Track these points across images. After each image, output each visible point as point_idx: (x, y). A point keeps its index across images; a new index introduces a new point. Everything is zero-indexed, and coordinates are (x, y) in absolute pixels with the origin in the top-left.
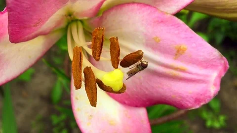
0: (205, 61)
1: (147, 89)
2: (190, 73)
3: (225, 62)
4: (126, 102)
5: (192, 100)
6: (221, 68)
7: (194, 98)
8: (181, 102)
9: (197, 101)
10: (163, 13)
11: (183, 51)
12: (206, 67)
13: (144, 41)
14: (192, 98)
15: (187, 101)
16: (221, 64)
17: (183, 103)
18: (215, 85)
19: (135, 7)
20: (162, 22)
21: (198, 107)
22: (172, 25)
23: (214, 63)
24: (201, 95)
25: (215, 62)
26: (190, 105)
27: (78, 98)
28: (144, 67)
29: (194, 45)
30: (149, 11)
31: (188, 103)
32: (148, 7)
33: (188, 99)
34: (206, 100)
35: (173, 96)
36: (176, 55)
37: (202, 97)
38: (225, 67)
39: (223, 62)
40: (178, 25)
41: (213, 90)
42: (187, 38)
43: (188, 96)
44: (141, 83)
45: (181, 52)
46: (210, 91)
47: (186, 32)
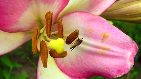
0: (121, 44)
1: (85, 64)
2: (112, 51)
3: (135, 45)
4: (73, 75)
5: (116, 71)
6: (133, 49)
7: (117, 69)
8: (108, 72)
9: (119, 71)
10: (93, 15)
11: (107, 37)
12: (123, 48)
13: (83, 33)
14: (116, 69)
15: (112, 71)
16: (133, 46)
17: (110, 73)
18: (131, 61)
19: (77, 14)
20: (93, 20)
21: (120, 76)
22: (99, 22)
23: (128, 46)
24: (122, 67)
25: (129, 44)
26: (114, 74)
27: (42, 73)
28: (80, 42)
29: (114, 33)
30: (85, 15)
31: (113, 72)
32: (84, 13)
33: (112, 70)
34: (126, 71)
35: (103, 68)
36: (103, 39)
37: (122, 69)
38: (136, 49)
39: (134, 45)
40: (103, 22)
41: (130, 64)
42: (109, 29)
43: (112, 67)
44: (82, 60)
45: (106, 37)
46: (127, 65)
47: (108, 25)
